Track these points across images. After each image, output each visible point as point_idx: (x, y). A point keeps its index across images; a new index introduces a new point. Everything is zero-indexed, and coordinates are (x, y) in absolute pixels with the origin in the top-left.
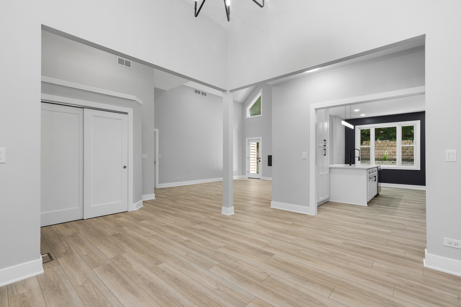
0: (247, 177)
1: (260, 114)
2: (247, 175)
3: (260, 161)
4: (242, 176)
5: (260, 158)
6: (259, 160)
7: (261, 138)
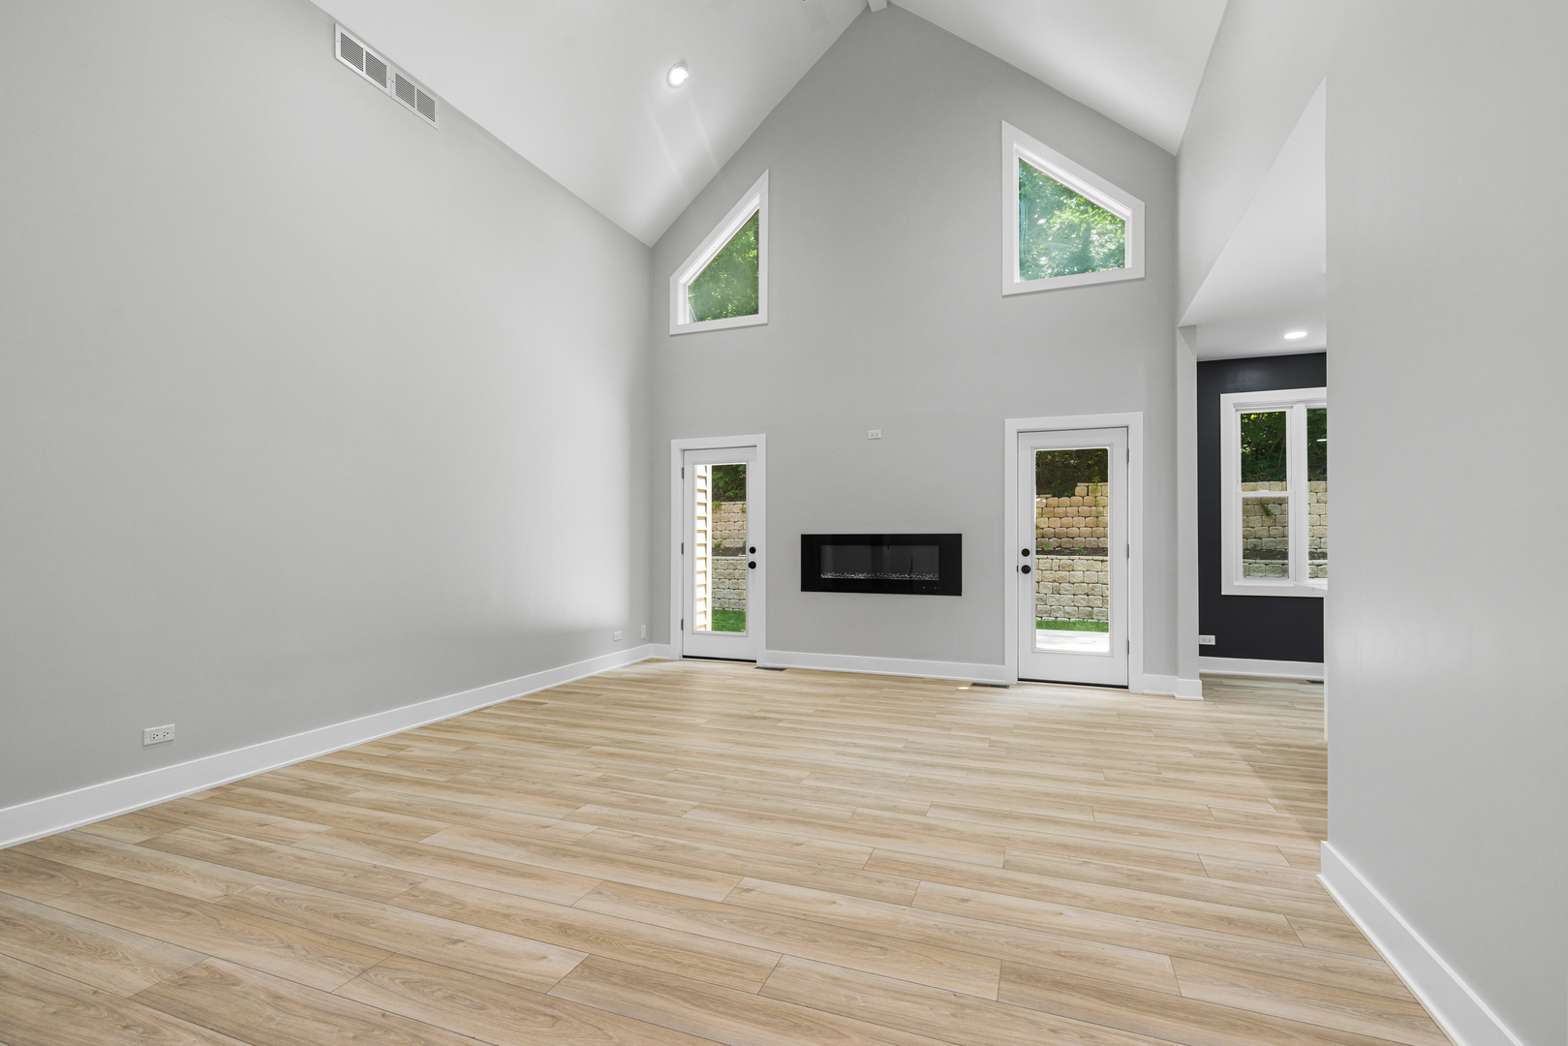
0: (678, 654)
1: (756, 311)
2: (677, 644)
3: (752, 565)
4: (652, 650)
5: (753, 550)
6: (751, 557)
7: (759, 439)
